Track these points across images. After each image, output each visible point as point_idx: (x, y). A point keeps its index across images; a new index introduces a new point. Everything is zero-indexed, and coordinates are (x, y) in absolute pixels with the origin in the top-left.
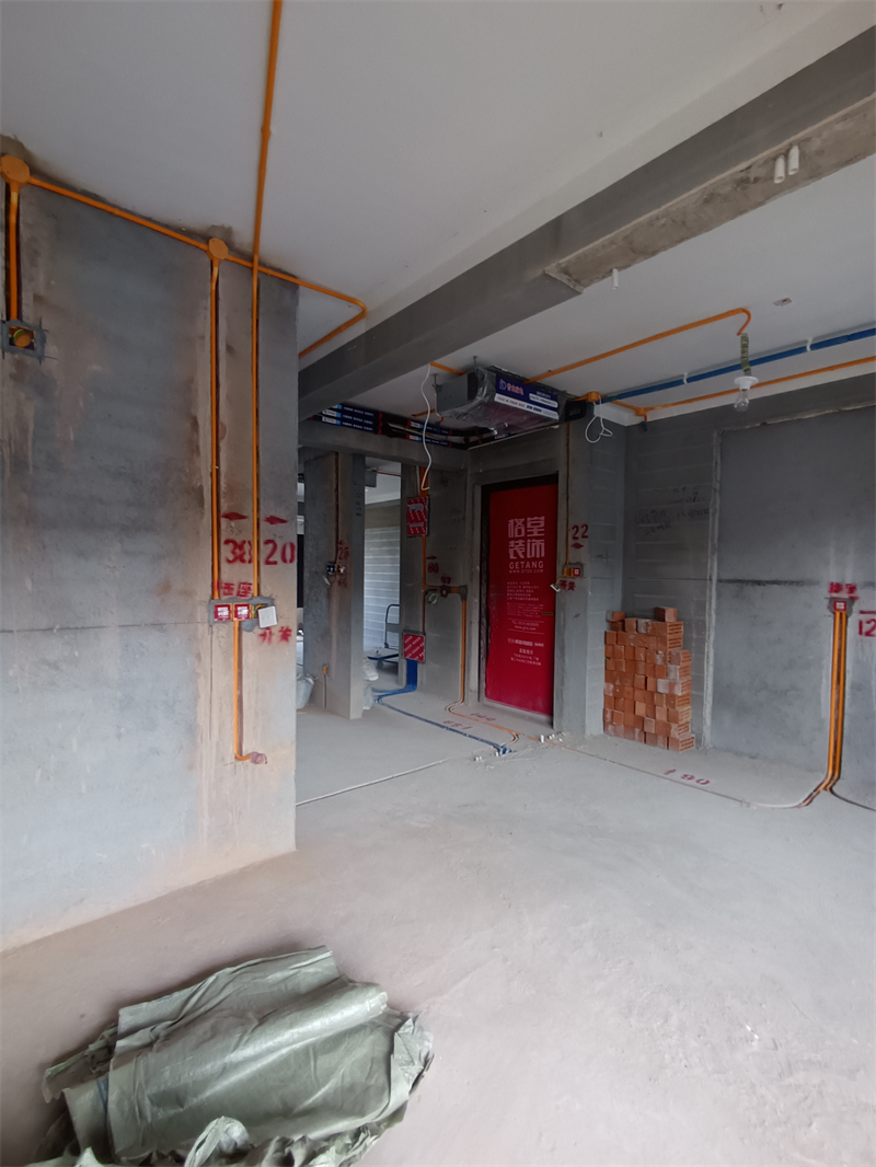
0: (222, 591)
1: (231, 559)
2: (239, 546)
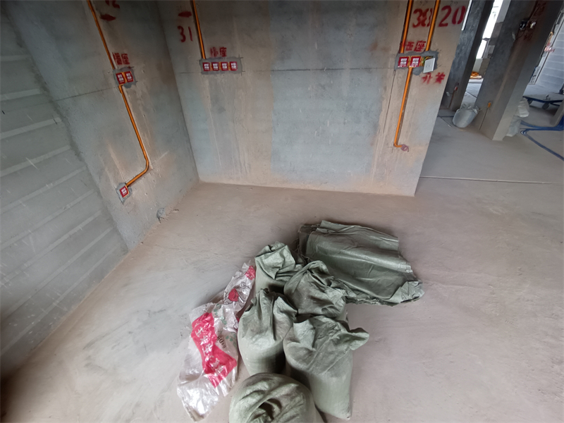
0: (406, 47)
1: (416, 24)
2: (423, 13)
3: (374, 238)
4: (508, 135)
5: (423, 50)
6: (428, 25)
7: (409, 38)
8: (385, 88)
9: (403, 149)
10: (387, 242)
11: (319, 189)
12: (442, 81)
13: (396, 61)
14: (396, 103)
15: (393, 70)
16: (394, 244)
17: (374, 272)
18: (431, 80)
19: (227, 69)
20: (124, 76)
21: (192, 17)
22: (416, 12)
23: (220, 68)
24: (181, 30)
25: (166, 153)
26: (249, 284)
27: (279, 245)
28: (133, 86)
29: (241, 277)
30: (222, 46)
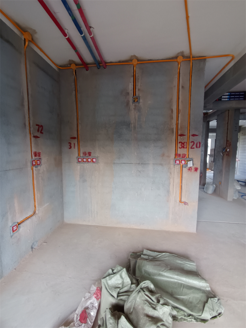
0: (178, 156)
1: (181, 147)
2: (183, 144)
3: (179, 262)
4: (234, 198)
5: (185, 158)
6: (186, 148)
7: (179, 153)
8: (171, 173)
9: (185, 204)
10: (189, 265)
11: (139, 228)
12: (197, 171)
13: (174, 161)
14: (177, 180)
15: (173, 165)
16: (193, 266)
17: (185, 290)
18: (192, 170)
19: (91, 162)
20: (36, 162)
21: (76, 140)
22: (180, 143)
23: (87, 161)
24: (70, 144)
25: (48, 204)
26: (96, 305)
27: (119, 268)
28: (39, 167)
29: (90, 298)
30: (89, 151)
